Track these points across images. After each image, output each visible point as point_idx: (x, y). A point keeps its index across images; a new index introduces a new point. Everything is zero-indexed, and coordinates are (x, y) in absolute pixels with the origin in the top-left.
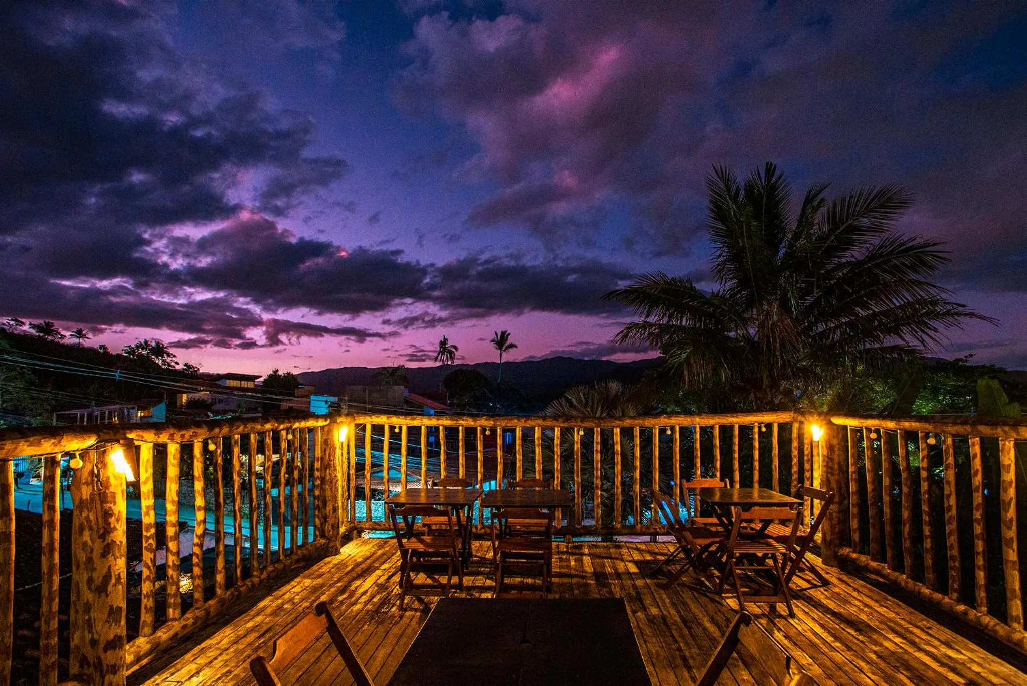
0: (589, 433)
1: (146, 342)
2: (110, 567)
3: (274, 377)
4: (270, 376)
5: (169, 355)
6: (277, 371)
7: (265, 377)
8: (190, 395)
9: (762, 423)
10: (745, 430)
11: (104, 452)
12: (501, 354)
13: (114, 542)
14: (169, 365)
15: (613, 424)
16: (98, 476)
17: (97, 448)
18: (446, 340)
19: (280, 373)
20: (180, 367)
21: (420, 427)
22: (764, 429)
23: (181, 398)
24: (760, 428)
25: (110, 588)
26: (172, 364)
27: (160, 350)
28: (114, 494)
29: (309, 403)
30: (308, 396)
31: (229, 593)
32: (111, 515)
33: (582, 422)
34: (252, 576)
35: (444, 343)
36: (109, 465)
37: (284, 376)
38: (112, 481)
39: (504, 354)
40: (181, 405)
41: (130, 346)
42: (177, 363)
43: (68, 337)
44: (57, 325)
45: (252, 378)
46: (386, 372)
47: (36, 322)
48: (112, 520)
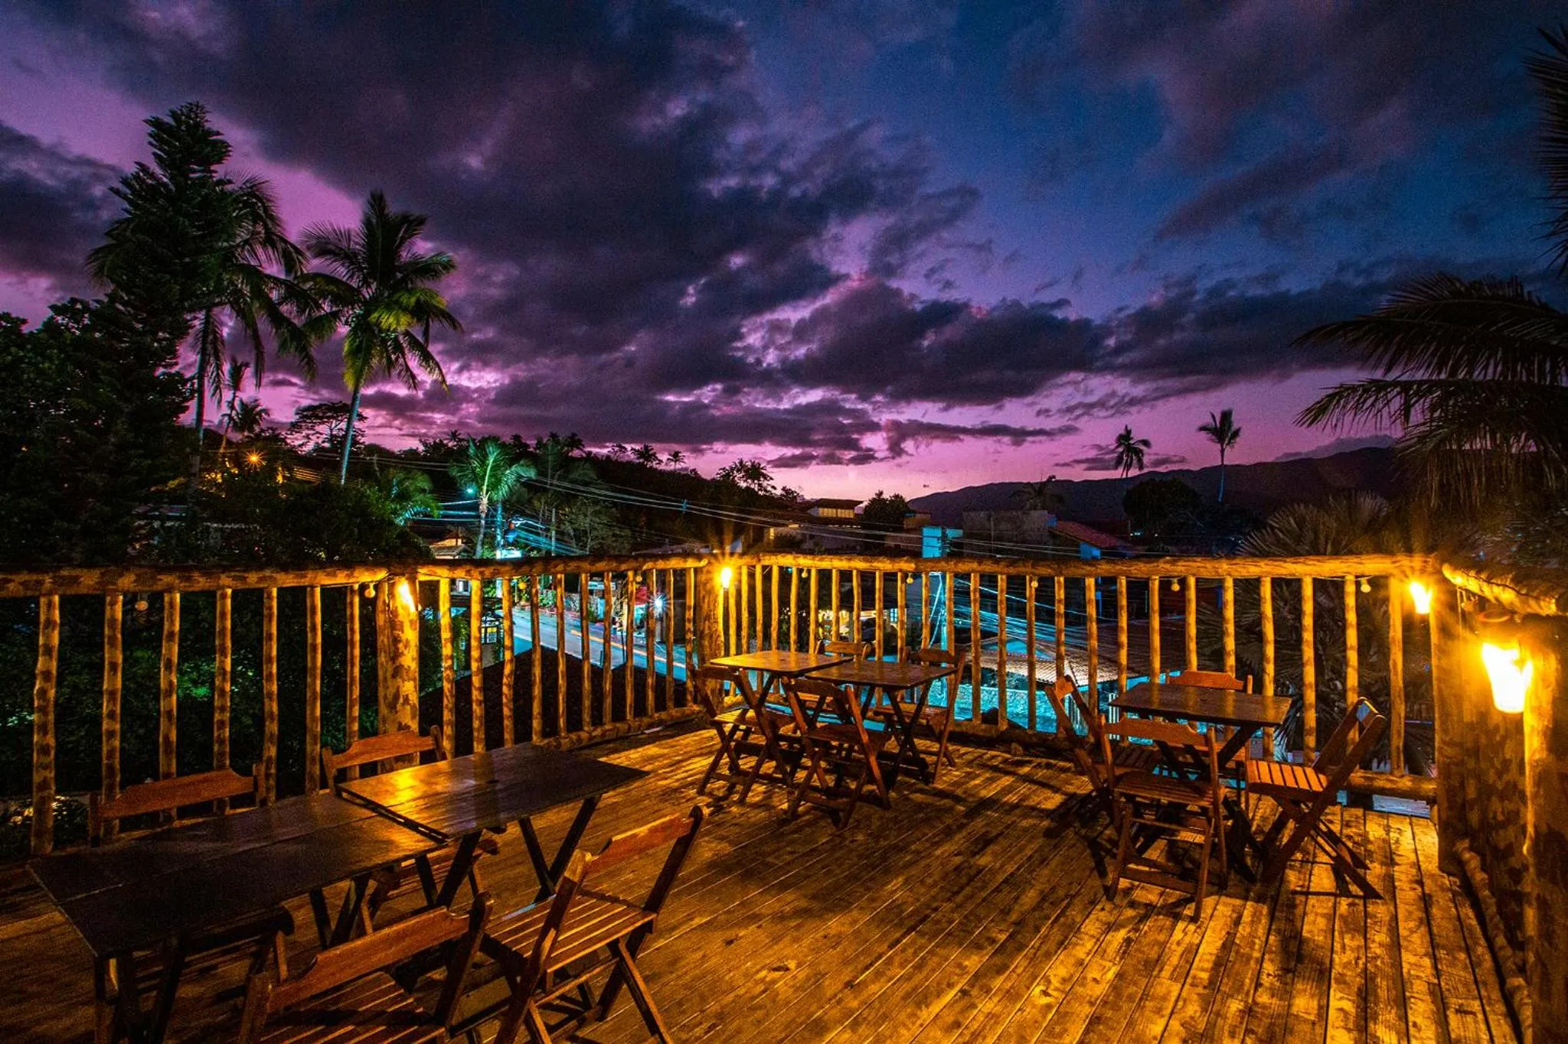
0: (1046, 584)
1: (741, 462)
2: (398, 688)
3: (878, 502)
4: (873, 501)
5: (765, 477)
6: (881, 493)
7: (865, 503)
8: (780, 529)
9: (1363, 576)
10: (1329, 588)
11: (394, 584)
12: (1222, 451)
13: (402, 666)
14: (766, 491)
15: (1083, 572)
16: (388, 606)
17: (389, 580)
18: (1129, 432)
19: (886, 496)
20: (779, 492)
21: (830, 571)
22: (1366, 588)
23: (769, 532)
24: (1358, 584)
25: (399, 707)
26: (769, 488)
27: (755, 472)
28: (402, 623)
29: (920, 541)
30: (918, 529)
31: (546, 741)
32: (400, 641)
33: (1033, 566)
34: (581, 729)
35: (1125, 438)
36: (397, 595)
37: (891, 501)
38: (400, 611)
39: (1228, 450)
40: (769, 544)
41: (724, 469)
42: (774, 488)
43: (663, 460)
44: (655, 446)
45: (851, 504)
46: (1031, 490)
47: (637, 447)
48: (401, 646)
